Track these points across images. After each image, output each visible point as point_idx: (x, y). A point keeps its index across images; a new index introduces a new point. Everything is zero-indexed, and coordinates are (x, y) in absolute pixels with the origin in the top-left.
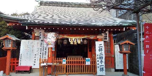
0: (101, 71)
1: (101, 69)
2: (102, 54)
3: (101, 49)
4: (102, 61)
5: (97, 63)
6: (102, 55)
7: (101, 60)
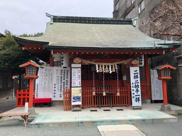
0: (136, 102)
1: (136, 99)
2: (137, 82)
3: (137, 76)
4: (137, 90)
5: (132, 92)
6: (138, 84)
7: (136, 88)
